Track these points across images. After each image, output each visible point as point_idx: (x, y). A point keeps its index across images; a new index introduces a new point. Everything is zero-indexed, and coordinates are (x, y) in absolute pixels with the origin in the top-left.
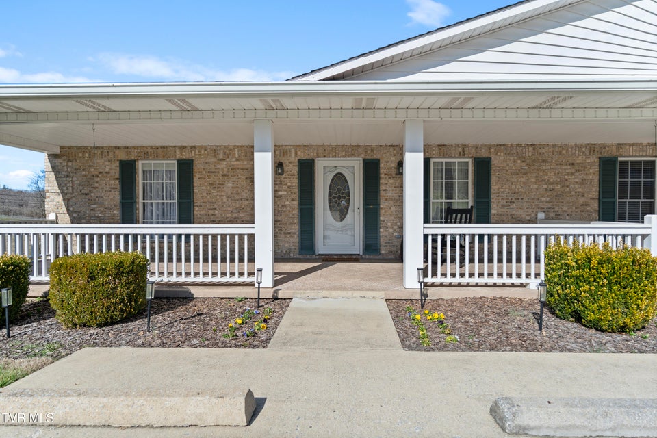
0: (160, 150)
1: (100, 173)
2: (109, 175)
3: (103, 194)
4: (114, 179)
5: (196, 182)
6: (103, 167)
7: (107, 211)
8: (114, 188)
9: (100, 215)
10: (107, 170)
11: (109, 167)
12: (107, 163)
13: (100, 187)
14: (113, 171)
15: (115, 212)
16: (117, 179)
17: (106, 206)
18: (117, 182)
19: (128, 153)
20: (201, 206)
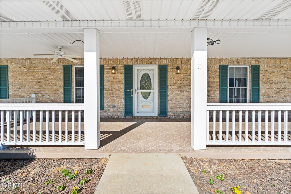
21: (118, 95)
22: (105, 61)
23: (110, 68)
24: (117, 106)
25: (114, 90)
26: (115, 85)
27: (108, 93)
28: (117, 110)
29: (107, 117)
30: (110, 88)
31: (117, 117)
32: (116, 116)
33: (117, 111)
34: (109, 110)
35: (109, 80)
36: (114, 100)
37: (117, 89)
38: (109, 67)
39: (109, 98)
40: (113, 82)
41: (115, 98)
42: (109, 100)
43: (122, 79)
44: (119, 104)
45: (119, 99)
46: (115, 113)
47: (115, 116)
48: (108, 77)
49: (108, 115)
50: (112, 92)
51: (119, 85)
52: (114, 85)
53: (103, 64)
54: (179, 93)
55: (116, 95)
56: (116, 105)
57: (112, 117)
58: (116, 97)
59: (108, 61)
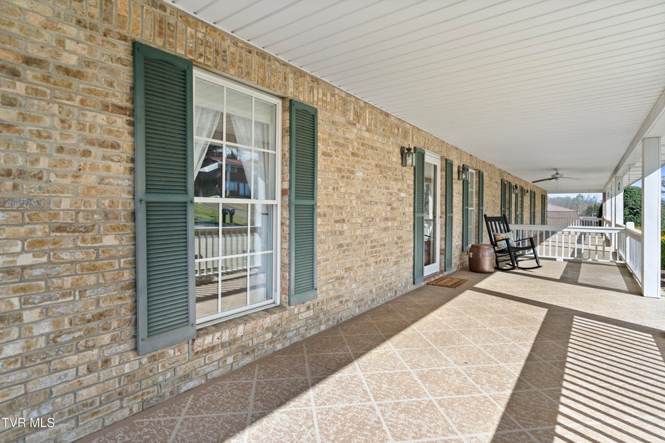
0: (255, 59)
1: (29, 61)
2: (79, 85)
3: (44, 163)
4: (106, 107)
5: (321, 162)
6: (48, 36)
7: (67, 240)
8: (102, 144)
9: (25, 260)
10: (71, 61)
11: (82, 50)
12: (72, 30)
13: (28, 127)
14: (103, 75)
15: (109, 240)
16: (120, 109)
17: (63, 219)
18: (121, 121)
19: (162, 27)
20: (325, 215)
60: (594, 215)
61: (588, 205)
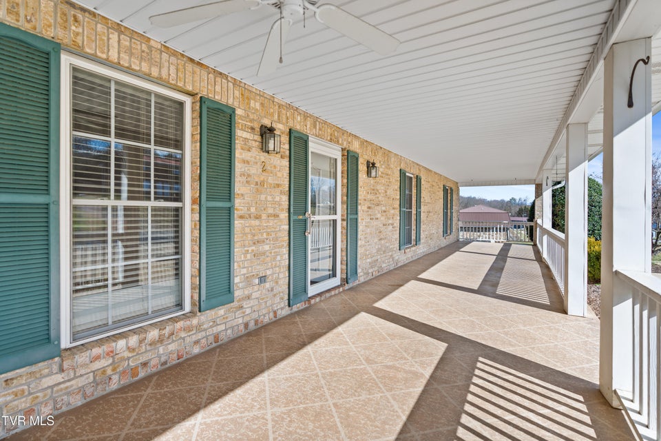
21: (273, 235)
22: (237, 93)
23: (253, 129)
24: (272, 275)
25: (264, 216)
26: (266, 198)
27: (247, 230)
28: (272, 290)
29: (242, 327)
30: (253, 210)
31: (272, 315)
32: (269, 313)
33: (271, 294)
34: (249, 297)
35: (249, 176)
36: (264, 254)
37: (270, 211)
38: (251, 121)
39: (250, 249)
40: (262, 183)
41: (267, 247)
42: (249, 256)
43: (285, 174)
44: (275, 267)
45: (275, 248)
46: (266, 302)
47: (264, 316)
48: (248, 162)
49: (247, 319)
50: (257, 222)
51: (277, 199)
52: (263, 197)
53: (230, 102)
54: (369, 222)
55: (268, 234)
56: (268, 272)
57: (256, 322)
58: (268, 242)
59: (249, 99)
60: (525, 216)
61: (519, 207)
